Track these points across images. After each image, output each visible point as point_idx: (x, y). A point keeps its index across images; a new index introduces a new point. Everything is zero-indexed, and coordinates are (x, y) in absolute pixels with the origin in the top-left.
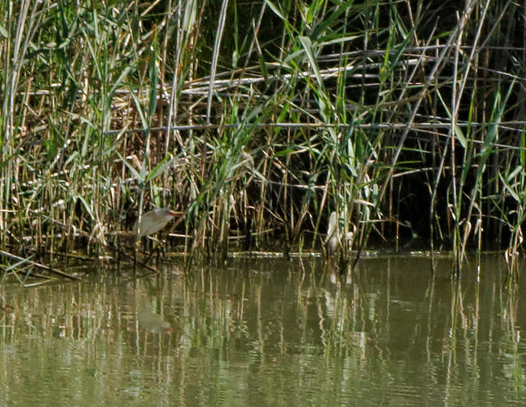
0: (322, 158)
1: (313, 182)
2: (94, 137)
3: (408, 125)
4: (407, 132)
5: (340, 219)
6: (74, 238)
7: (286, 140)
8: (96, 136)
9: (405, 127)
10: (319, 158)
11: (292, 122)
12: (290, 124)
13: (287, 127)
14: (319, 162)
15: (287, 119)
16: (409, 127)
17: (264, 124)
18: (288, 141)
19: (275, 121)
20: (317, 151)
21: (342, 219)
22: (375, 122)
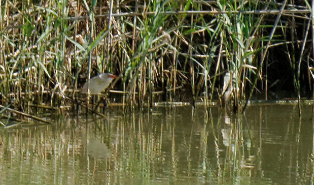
0: (215, 35)
1: (213, 52)
2: (57, 22)
3: (280, 11)
4: (280, 16)
5: (233, 78)
6: (42, 94)
7: (190, 23)
8: (58, 22)
9: (278, 13)
10: (214, 34)
11: (194, 10)
12: (193, 12)
13: (191, 14)
14: (214, 38)
15: (190, 9)
16: (281, 13)
17: (174, 12)
18: (192, 24)
19: (183, 10)
20: (212, 30)
21: (234, 79)
22: (257, 9)
